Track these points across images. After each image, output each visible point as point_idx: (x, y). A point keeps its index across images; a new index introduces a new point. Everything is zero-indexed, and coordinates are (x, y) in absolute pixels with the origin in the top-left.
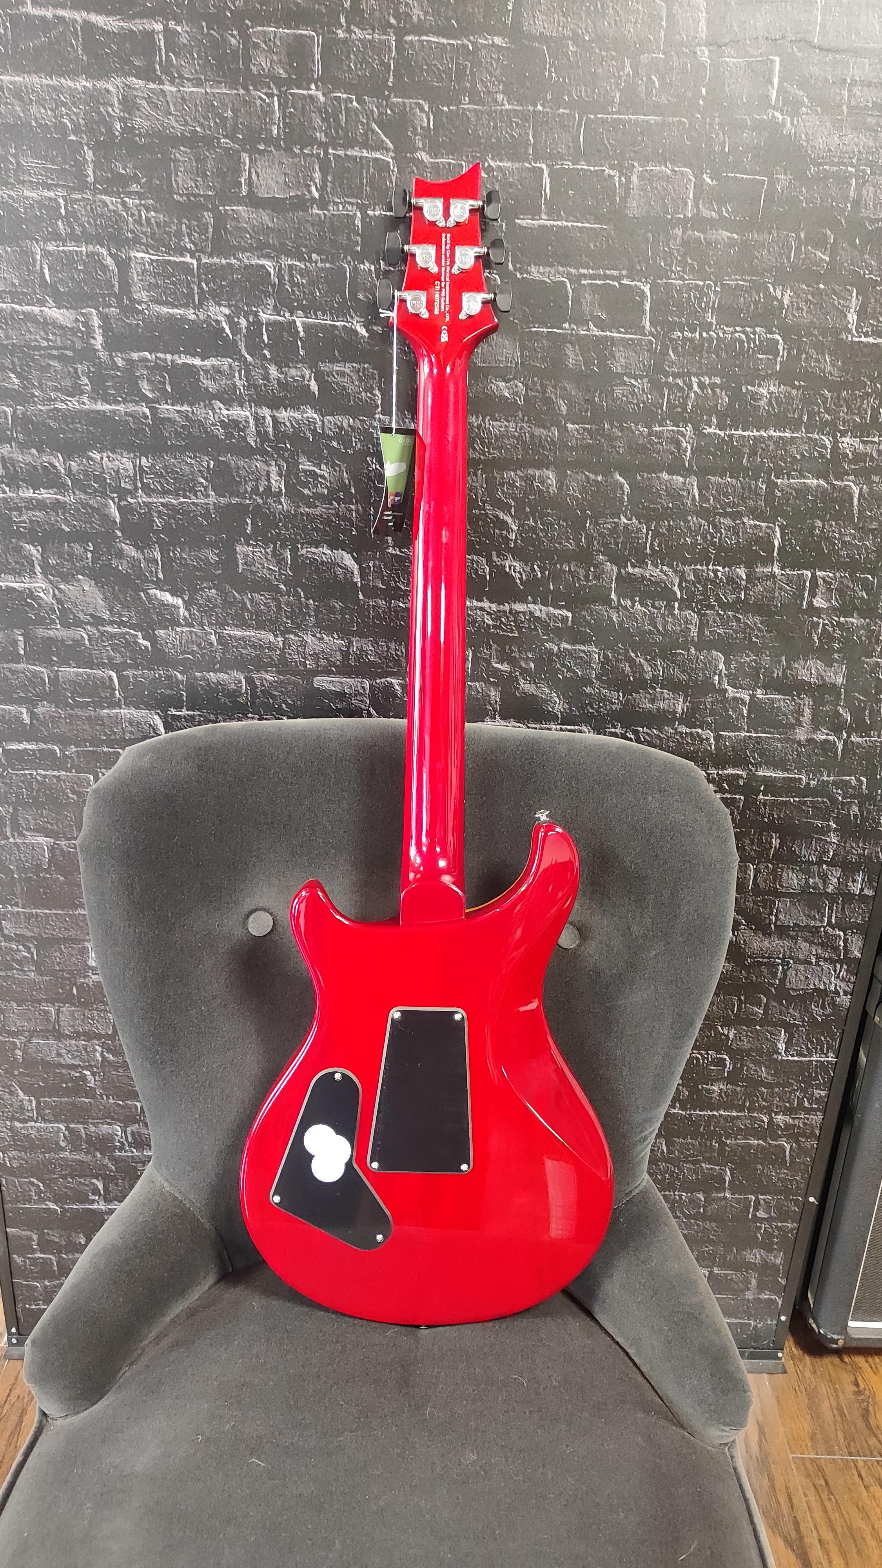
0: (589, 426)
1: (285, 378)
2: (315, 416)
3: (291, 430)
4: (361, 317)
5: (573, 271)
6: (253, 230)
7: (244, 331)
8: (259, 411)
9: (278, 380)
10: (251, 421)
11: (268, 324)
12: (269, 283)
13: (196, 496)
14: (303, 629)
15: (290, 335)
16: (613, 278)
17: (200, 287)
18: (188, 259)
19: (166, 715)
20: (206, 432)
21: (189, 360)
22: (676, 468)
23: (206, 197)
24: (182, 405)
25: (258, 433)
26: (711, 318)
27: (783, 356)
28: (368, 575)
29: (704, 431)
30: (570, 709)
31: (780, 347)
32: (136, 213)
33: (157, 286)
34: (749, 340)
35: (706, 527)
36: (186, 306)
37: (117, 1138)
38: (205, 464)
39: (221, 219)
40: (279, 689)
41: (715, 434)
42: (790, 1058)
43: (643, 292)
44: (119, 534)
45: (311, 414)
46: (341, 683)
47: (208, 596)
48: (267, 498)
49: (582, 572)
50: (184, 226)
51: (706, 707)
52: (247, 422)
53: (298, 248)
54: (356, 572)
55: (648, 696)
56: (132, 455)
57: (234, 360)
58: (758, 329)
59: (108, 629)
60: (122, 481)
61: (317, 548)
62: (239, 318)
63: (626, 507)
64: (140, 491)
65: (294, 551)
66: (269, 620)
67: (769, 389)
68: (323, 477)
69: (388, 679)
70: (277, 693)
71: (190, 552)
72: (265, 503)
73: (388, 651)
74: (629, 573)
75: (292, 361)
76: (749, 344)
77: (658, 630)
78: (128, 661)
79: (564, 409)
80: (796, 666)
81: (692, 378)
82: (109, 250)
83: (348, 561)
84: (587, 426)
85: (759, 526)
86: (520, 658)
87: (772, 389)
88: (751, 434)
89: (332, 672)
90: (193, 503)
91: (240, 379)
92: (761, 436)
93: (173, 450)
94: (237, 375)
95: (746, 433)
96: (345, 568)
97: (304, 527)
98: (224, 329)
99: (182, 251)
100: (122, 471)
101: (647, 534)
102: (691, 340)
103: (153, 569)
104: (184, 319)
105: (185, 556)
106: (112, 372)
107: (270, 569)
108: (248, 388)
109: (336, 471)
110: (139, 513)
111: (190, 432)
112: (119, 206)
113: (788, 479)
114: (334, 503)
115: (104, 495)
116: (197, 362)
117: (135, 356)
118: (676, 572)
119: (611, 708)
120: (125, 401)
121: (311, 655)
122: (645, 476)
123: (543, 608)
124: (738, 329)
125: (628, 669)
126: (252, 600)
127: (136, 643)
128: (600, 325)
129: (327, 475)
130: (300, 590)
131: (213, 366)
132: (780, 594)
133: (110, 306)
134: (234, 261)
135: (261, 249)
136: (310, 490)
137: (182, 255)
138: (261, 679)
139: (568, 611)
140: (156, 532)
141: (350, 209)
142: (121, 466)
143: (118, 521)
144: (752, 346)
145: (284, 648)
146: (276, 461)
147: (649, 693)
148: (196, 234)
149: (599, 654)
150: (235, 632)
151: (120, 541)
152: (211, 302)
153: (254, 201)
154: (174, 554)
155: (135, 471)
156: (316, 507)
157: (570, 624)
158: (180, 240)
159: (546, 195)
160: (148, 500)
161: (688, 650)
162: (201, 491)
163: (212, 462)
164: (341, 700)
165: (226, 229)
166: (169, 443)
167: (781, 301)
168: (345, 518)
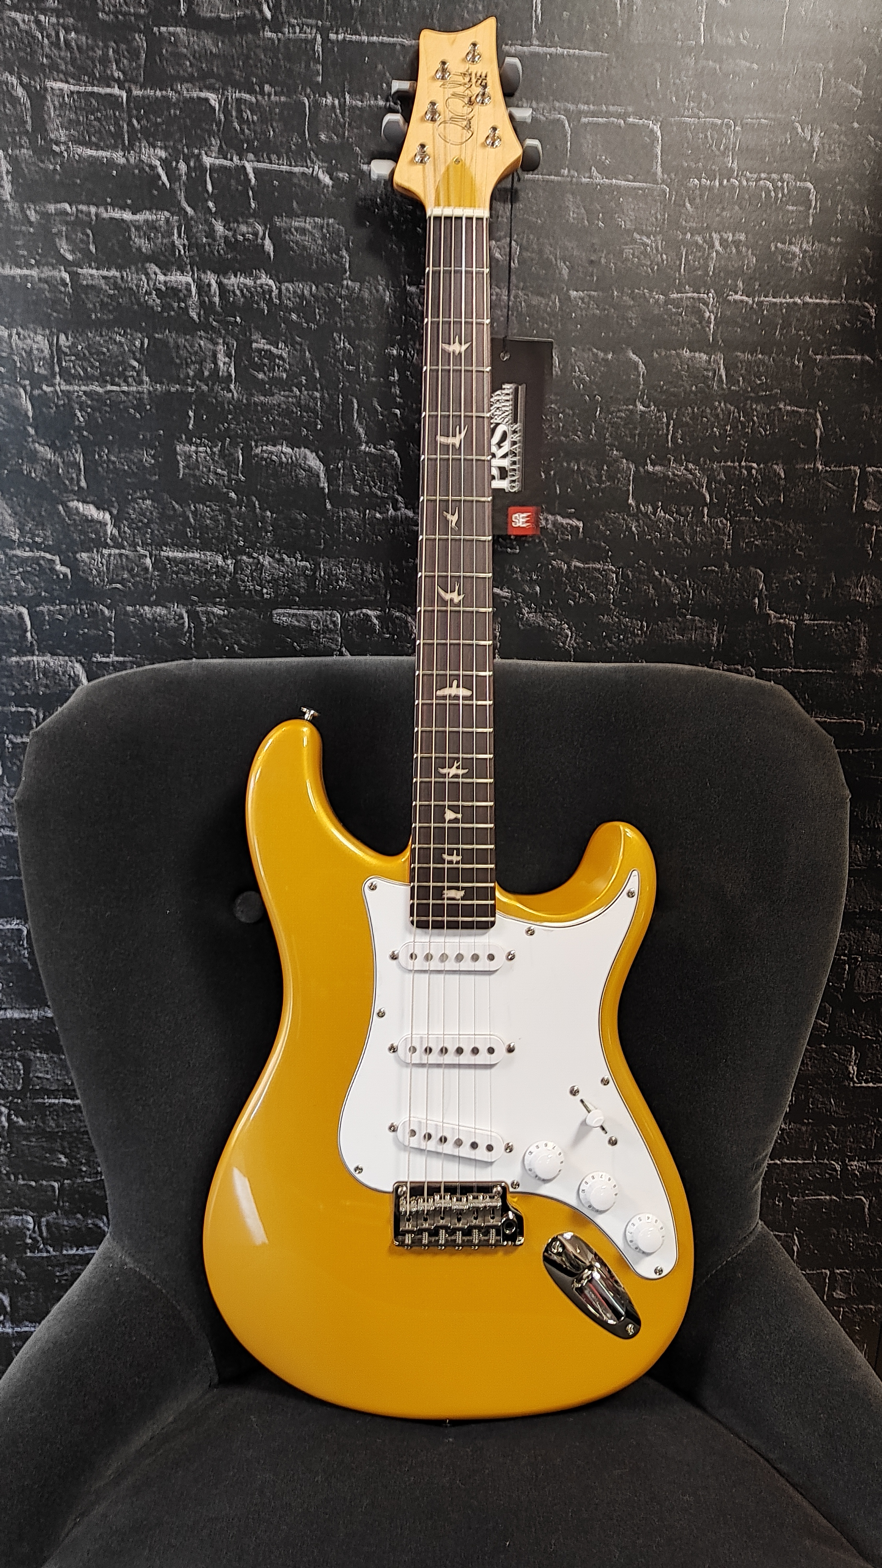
0: (595, 293)
1: (234, 236)
2: (271, 282)
3: (242, 300)
4: (322, 161)
5: (571, 107)
6: (194, 57)
7: (184, 178)
8: (202, 276)
9: (226, 237)
10: (194, 289)
11: (213, 168)
12: (214, 120)
13: (126, 381)
14: (258, 549)
15: (239, 182)
16: (619, 116)
17: (130, 124)
18: (116, 91)
19: (91, 662)
20: (139, 304)
21: (117, 214)
22: (699, 344)
23: (137, 16)
24: (109, 269)
25: (202, 303)
26: (732, 163)
27: (815, 208)
28: (337, 478)
29: (730, 298)
30: (585, 643)
31: (812, 197)
32: (53, 34)
33: (78, 122)
34: (776, 188)
35: (736, 414)
36: (114, 148)
37: (28, 1233)
38: (138, 343)
39: (155, 42)
40: (230, 626)
41: (742, 301)
42: (864, 1084)
43: (652, 131)
44: (32, 431)
45: (265, 280)
46: (306, 616)
47: (141, 508)
48: (213, 385)
49: (593, 471)
50: (111, 50)
51: (746, 638)
52: (190, 291)
53: (247, 79)
54: (322, 475)
55: (677, 625)
56: (47, 332)
57: (172, 214)
58: (785, 176)
59: (18, 552)
60: (36, 365)
61: (274, 446)
62: (178, 162)
63: (644, 390)
64: (58, 377)
65: (247, 451)
66: (217, 538)
67: (801, 247)
68: (281, 357)
69: (364, 611)
70: (227, 631)
71: (120, 452)
72: (211, 390)
73: (362, 574)
74: (648, 472)
75: (242, 215)
76: (776, 196)
77: (686, 542)
78: (43, 594)
79: (565, 272)
80: (848, 584)
81: (713, 234)
82: (20, 78)
83: (313, 462)
84: (593, 293)
85: (797, 412)
86: (523, 580)
87: (805, 246)
88: (784, 301)
89: (296, 604)
90: (123, 392)
91: (180, 236)
92: (795, 303)
93: (98, 325)
94: (176, 231)
95: (778, 300)
96: (310, 470)
97: (260, 420)
98: (159, 177)
99: (107, 81)
100: (35, 352)
101: (668, 424)
102: (711, 188)
103: (74, 476)
104: (111, 163)
105: (113, 458)
106: (23, 228)
107: (216, 474)
108: (189, 247)
109: (296, 350)
110: (57, 406)
111: (119, 304)
112: (33, 26)
113: (829, 356)
114: (295, 389)
115: (14, 383)
116: (127, 216)
117: (51, 208)
118: (702, 469)
119: (634, 641)
120: (38, 264)
121: (269, 582)
122: (663, 353)
123: (550, 517)
124: (763, 175)
125: (652, 591)
126: (195, 513)
127: (53, 570)
128: (604, 171)
129: (285, 355)
130: (254, 499)
131: (147, 221)
132: (825, 495)
133: (22, 146)
134: (170, 93)
135: (203, 80)
136: (265, 374)
137: (109, 86)
138: (207, 613)
139: (579, 520)
140: (79, 429)
141: (308, 31)
142: (35, 346)
143: (30, 414)
144: (780, 195)
145: (235, 572)
146: (224, 338)
147: (678, 621)
148: (125, 61)
149: (617, 574)
150: (176, 554)
151: (34, 442)
152: (144, 143)
153: (194, 22)
154: (100, 456)
155: (52, 352)
156: (273, 395)
157: (581, 535)
158: (105, 67)
159: (537, 17)
160: (68, 388)
161: (721, 566)
162: (132, 376)
163: (146, 341)
164: (306, 639)
165: (161, 55)
166: (93, 317)
167: (810, 143)
168: (306, 408)
